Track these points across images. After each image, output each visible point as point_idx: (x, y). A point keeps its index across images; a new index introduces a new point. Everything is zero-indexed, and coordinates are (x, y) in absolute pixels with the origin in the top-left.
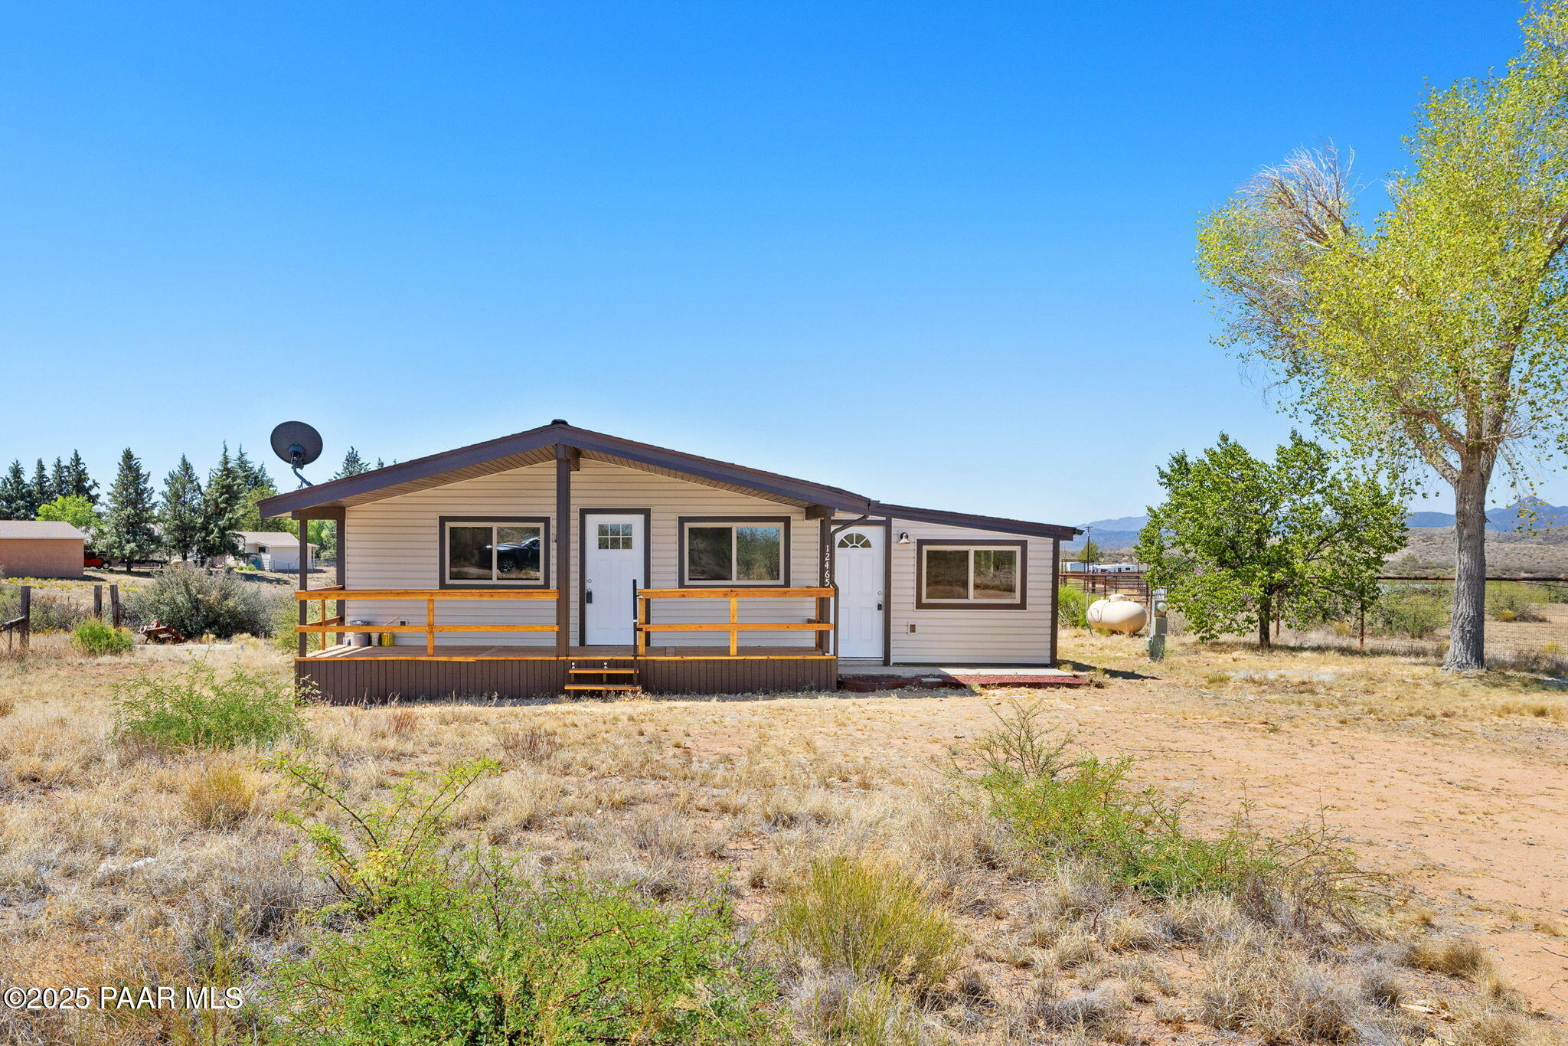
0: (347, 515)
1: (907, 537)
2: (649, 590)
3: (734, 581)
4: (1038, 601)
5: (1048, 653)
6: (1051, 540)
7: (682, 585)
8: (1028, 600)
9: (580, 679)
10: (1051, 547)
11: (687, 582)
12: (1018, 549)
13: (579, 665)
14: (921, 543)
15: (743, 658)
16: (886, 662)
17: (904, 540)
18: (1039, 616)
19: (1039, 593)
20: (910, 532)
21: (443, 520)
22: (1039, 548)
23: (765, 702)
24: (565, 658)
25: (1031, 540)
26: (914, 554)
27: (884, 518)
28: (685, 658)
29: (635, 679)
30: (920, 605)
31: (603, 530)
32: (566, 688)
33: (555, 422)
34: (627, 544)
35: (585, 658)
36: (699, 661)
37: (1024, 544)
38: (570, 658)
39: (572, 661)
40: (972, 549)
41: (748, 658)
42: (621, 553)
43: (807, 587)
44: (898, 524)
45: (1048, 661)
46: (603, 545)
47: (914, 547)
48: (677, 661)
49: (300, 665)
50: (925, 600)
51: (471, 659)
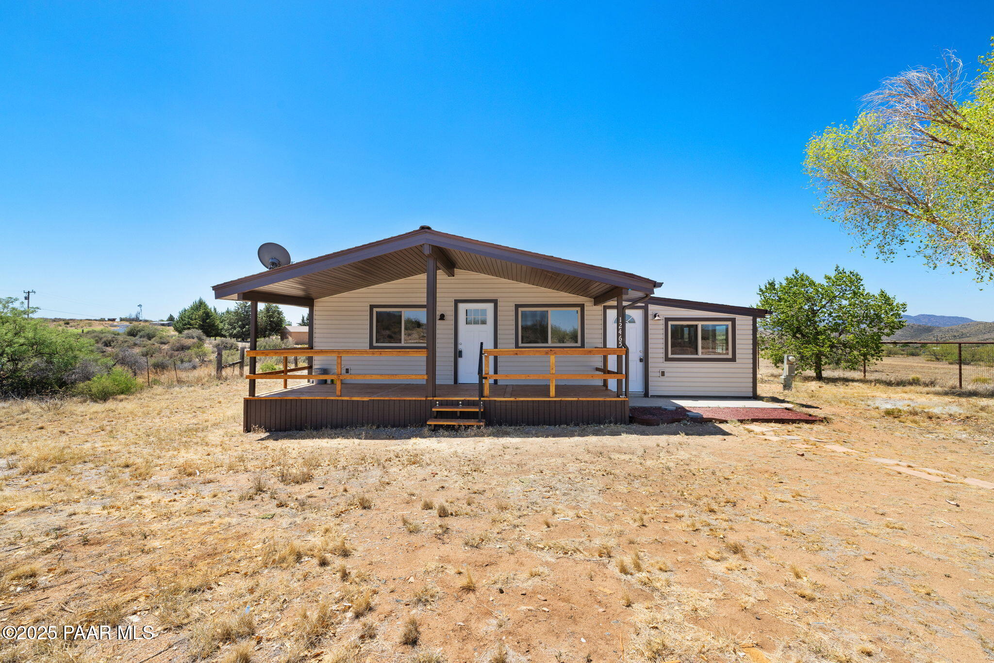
0: (315, 304)
1: (658, 316)
2: (496, 350)
3: (550, 344)
4: (743, 356)
5: (751, 390)
6: (751, 318)
7: (517, 346)
8: (737, 356)
9: (441, 415)
10: (751, 322)
11: (520, 345)
12: (730, 323)
13: (442, 404)
14: (667, 320)
15: (560, 399)
16: (646, 394)
17: (657, 318)
18: (744, 366)
19: (744, 351)
20: (660, 313)
21: (372, 307)
22: (744, 323)
24: (431, 398)
25: (738, 317)
26: (663, 327)
27: (643, 305)
28: (518, 399)
29: (480, 416)
30: (667, 359)
31: (469, 313)
32: (428, 423)
34: (484, 322)
35: (446, 399)
36: (528, 401)
37: (733, 321)
38: (435, 399)
39: (436, 401)
40: (700, 324)
41: (563, 399)
42: (480, 327)
43: (596, 348)
44: (652, 308)
45: (751, 395)
46: (470, 322)
47: (663, 322)
48: (511, 401)
49: (247, 402)
50: (670, 356)
51: (366, 399)
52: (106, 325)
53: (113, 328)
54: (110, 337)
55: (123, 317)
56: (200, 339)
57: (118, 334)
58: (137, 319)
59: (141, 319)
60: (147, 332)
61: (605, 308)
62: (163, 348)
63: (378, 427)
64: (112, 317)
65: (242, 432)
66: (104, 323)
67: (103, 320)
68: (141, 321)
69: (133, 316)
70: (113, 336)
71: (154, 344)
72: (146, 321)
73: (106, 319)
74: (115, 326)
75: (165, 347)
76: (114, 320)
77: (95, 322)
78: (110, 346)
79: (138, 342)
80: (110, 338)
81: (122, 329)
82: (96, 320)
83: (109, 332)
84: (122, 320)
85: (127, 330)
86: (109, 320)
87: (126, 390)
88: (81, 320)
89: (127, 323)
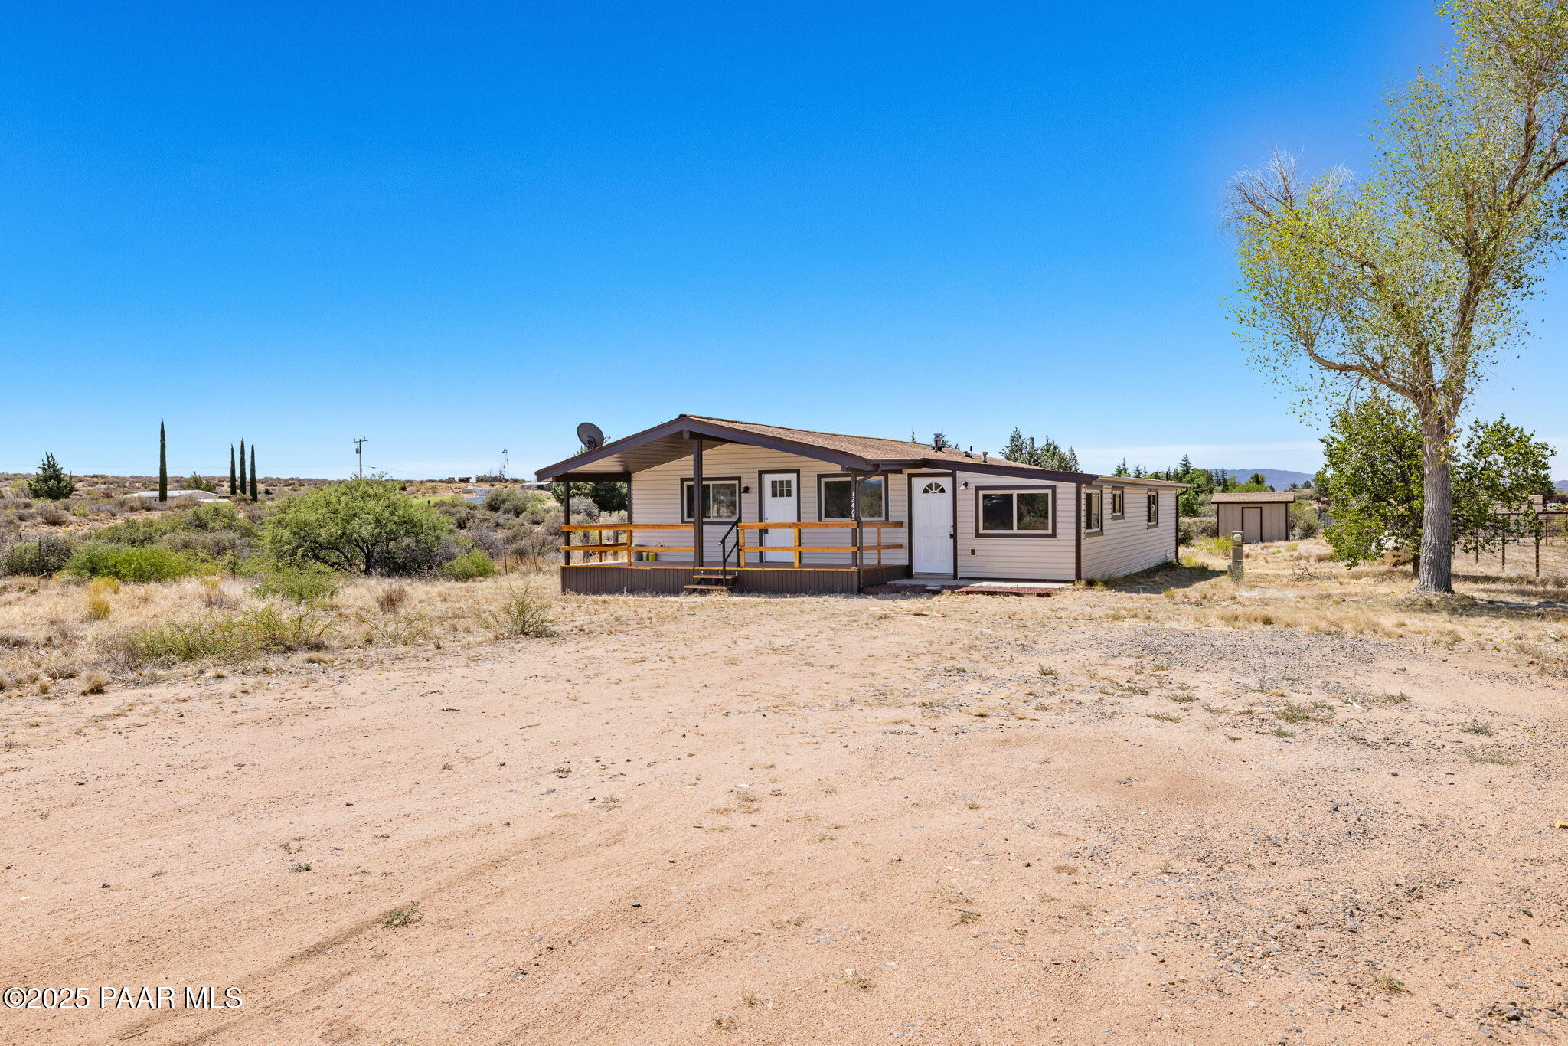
0: (633, 478)
1: (968, 485)
3: (853, 518)
4: (1064, 531)
5: (1073, 572)
6: (1075, 484)
7: (820, 521)
8: (1058, 531)
10: (1074, 490)
11: (824, 519)
12: (1049, 492)
13: (705, 572)
14: (977, 489)
15: (800, 570)
16: (955, 576)
17: (966, 487)
18: (1065, 543)
19: (1066, 525)
20: (971, 481)
21: (682, 481)
22: (1066, 491)
23: (792, 599)
24: (698, 568)
25: (1059, 484)
26: (973, 497)
27: (951, 472)
30: (978, 535)
31: (774, 484)
32: (685, 587)
33: (681, 416)
34: (789, 494)
35: (712, 568)
37: (1053, 488)
38: (701, 568)
39: (703, 570)
40: (1015, 493)
41: (803, 570)
42: (785, 499)
44: (961, 475)
45: (1073, 578)
46: (774, 495)
47: (973, 491)
48: (766, 571)
49: (563, 569)
50: (981, 531)
51: (648, 568)
52: (456, 491)
53: (466, 496)
54: (463, 512)
55: (481, 474)
56: (589, 515)
57: (475, 508)
58: (500, 479)
59: (507, 477)
60: (513, 503)
61: (910, 476)
62: (536, 530)
63: (657, 593)
64: (463, 476)
65: (560, 595)
66: (453, 486)
67: (451, 481)
68: (507, 480)
69: (495, 473)
70: (468, 510)
71: (523, 525)
72: (515, 481)
73: (457, 480)
74: (470, 492)
75: (539, 529)
76: (466, 480)
77: (441, 484)
78: (465, 527)
79: (501, 521)
80: (464, 515)
81: (478, 496)
82: (442, 482)
83: (462, 504)
84: (479, 480)
85: (486, 499)
86: (461, 480)
87: (484, 573)
88: (421, 482)
89: (486, 486)
